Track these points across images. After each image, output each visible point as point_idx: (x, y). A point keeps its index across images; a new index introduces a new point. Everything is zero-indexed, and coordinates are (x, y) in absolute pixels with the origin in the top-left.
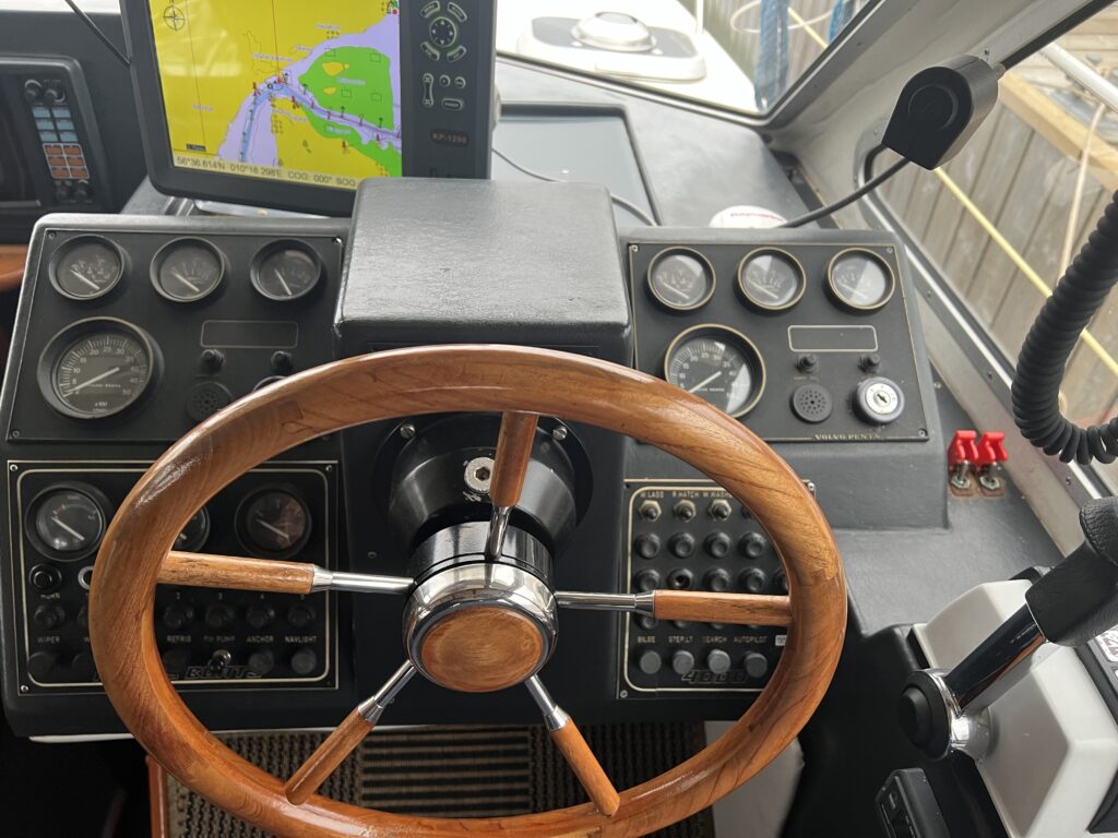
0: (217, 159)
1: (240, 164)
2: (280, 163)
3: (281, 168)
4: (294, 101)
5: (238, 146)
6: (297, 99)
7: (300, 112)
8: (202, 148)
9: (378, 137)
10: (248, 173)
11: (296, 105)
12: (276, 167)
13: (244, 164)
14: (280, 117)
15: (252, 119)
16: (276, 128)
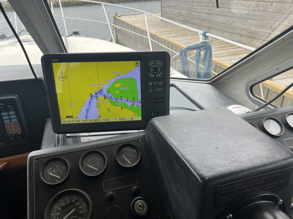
0: (77, 119)
1: (86, 119)
2: (100, 117)
3: (100, 118)
4: (104, 97)
5: (85, 114)
6: (105, 96)
7: (107, 100)
8: (72, 117)
9: (133, 104)
10: (88, 122)
11: (105, 98)
12: (98, 118)
13: (87, 119)
14: (100, 103)
15: (90, 105)
16: (98, 106)
